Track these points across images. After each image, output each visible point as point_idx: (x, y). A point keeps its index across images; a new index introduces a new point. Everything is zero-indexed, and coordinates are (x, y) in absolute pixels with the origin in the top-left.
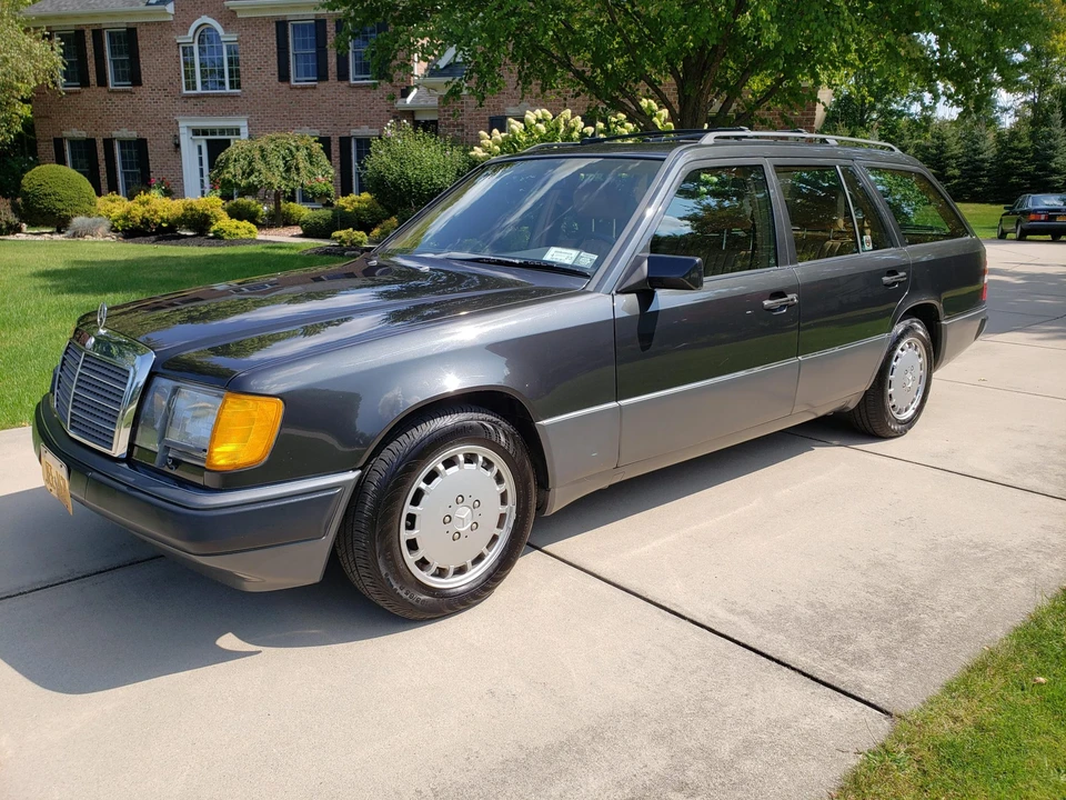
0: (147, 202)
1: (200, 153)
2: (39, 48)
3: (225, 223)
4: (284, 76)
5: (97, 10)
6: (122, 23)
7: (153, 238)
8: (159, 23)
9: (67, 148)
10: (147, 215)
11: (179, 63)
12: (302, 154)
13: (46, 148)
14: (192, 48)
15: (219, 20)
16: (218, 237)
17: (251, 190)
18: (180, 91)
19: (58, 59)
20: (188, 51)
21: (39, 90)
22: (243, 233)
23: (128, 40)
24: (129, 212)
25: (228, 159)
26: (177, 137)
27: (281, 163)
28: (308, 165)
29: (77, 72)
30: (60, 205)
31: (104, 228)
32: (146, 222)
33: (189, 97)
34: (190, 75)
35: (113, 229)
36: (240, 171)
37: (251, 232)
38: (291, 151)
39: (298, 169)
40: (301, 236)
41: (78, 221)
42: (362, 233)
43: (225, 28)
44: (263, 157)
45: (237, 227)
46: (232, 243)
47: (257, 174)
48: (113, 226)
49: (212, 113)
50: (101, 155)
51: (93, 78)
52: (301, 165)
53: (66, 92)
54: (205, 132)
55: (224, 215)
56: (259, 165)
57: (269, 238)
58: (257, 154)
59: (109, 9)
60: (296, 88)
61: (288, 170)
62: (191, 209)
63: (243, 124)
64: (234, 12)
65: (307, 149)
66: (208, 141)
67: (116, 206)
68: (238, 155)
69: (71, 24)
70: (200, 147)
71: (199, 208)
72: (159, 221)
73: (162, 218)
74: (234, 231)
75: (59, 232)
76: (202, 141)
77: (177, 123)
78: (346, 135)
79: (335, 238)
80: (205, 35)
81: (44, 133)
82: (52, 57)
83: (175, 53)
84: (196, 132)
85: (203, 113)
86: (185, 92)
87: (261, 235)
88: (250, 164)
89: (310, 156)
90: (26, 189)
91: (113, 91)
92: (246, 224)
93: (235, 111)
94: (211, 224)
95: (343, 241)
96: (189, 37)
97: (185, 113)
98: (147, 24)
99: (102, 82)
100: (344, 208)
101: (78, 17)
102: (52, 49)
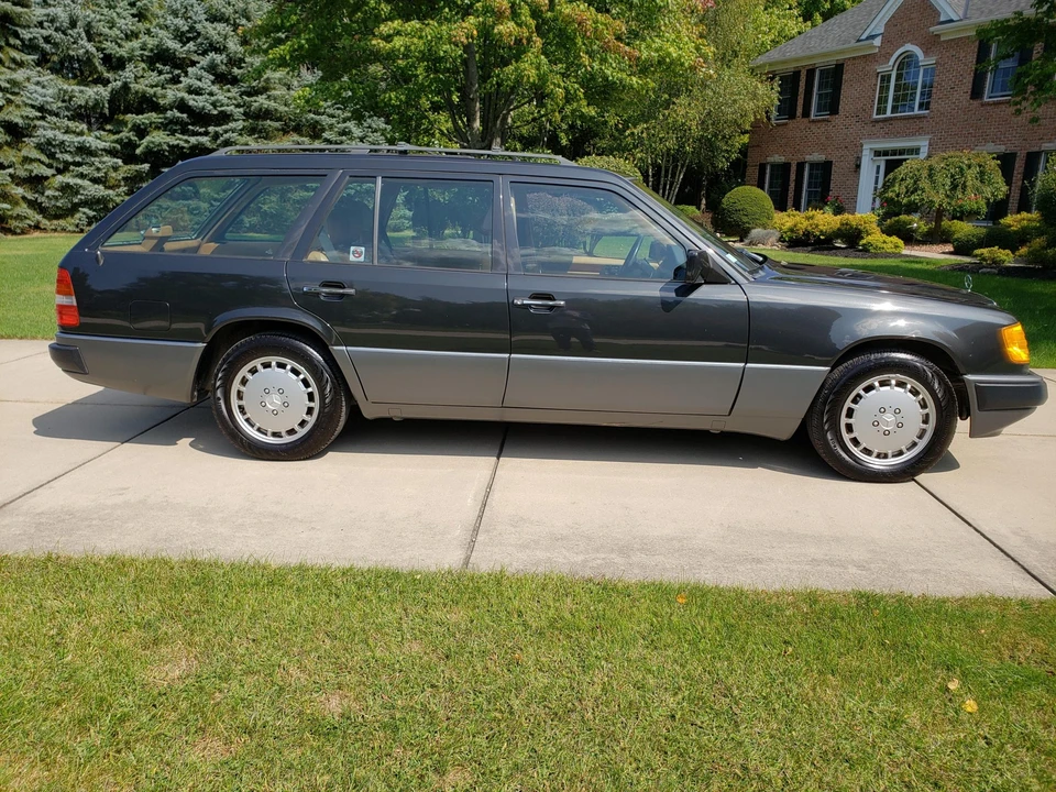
0: (812, 218)
1: (878, 172)
2: (762, 89)
3: (876, 237)
4: (976, 92)
5: (815, 52)
6: (833, 60)
7: (810, 248)
8: (864, 56)
9: (768, 171)
10: (809, 228)
11: (874, 91)
12: (971, 174)
13: (752, 172)
14: (890, 76)
15: (921, 46)
16: (865, 250)
17: (912, 208)
18: (871, 116)
19: (775, 96)
20: (886, 79)
21: (756, 125)
22: (889, 248)
23: (834, 76)
24: (795, 226)
25: (895, 179)
26: (859, 159)
27: (948, 181)
28: (978, 183)
29: (787, 108)
30: (745, 219)
31: (773, 239)
32: (807, 234)
33: (877, 121)
34: (883, 100)
35: (781, 239)
36: (905, 190)
37: (896, 247)
38: (961, 169)
39: (964, 187)
40: (951, 253)
41: (756, 232)
42: (1008, 251)
43: (926, 53)
44: (930, 176)
45: (885, 242)
46: (876, 256)
47: (919, 192)
48: (782, 237)
49: (897, 135)
50: (793, 176)
51: (799, 111)
52: (969, 183)
53: (778, 125)
54: (886, 153)
55: (877, 230)
56: (924, 184)
57: (913, 253)
58: (925, 173)
59: (825, 50)
60: (988, 104)
61: (954, 187)
62: (847, 224)
63: (923, 144)
64: (938, 36)
65: (980, 166)
66: (887, 161)
67: (789, 220)
68: (906, 174)
69: (791, 67)
70: (878, 167)
71: (854, 223)
72: (818, 233)
73: (821, 231)
74: (880, 245)
75: (741, 241)
76: (882, 161)
77: (862, 146)
78: (1036, 149)
79: (976, 256)
80: (907, 62)
81: (754, 159)
82: (769, 95)
83: (874, 82)
84: (878, 153)
85: (887, 135)
86: (875, 116)
87: (906, 251)
88: (915, 182)
89: (982, 173)
90: (724, 206)
91: (813, 121)
92: (895, 239)
93: (919, 132)
94: (863, 238)
95: (984, 259)
96: (890, 66)
97: (870, 136)
98: (854, 58)
99: (806, 114)
100: (1010, 226)
101: (797, 60)
102: (772, 89)
